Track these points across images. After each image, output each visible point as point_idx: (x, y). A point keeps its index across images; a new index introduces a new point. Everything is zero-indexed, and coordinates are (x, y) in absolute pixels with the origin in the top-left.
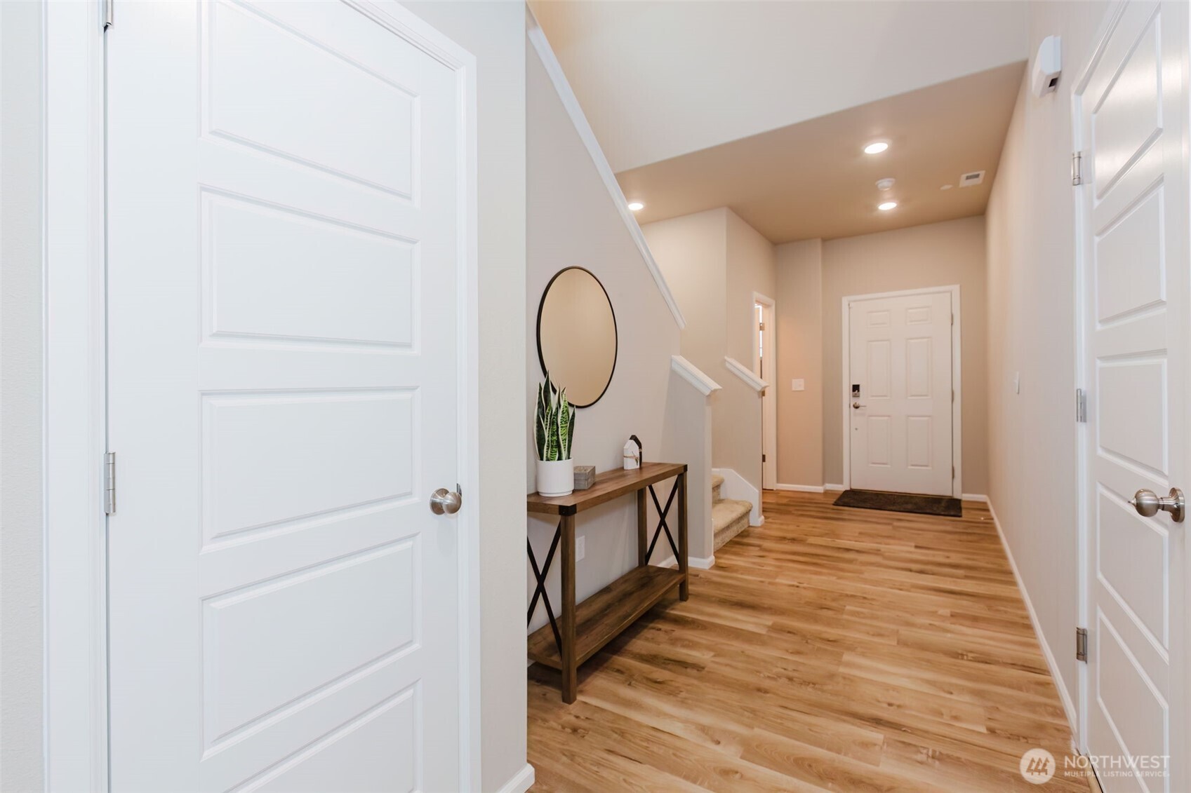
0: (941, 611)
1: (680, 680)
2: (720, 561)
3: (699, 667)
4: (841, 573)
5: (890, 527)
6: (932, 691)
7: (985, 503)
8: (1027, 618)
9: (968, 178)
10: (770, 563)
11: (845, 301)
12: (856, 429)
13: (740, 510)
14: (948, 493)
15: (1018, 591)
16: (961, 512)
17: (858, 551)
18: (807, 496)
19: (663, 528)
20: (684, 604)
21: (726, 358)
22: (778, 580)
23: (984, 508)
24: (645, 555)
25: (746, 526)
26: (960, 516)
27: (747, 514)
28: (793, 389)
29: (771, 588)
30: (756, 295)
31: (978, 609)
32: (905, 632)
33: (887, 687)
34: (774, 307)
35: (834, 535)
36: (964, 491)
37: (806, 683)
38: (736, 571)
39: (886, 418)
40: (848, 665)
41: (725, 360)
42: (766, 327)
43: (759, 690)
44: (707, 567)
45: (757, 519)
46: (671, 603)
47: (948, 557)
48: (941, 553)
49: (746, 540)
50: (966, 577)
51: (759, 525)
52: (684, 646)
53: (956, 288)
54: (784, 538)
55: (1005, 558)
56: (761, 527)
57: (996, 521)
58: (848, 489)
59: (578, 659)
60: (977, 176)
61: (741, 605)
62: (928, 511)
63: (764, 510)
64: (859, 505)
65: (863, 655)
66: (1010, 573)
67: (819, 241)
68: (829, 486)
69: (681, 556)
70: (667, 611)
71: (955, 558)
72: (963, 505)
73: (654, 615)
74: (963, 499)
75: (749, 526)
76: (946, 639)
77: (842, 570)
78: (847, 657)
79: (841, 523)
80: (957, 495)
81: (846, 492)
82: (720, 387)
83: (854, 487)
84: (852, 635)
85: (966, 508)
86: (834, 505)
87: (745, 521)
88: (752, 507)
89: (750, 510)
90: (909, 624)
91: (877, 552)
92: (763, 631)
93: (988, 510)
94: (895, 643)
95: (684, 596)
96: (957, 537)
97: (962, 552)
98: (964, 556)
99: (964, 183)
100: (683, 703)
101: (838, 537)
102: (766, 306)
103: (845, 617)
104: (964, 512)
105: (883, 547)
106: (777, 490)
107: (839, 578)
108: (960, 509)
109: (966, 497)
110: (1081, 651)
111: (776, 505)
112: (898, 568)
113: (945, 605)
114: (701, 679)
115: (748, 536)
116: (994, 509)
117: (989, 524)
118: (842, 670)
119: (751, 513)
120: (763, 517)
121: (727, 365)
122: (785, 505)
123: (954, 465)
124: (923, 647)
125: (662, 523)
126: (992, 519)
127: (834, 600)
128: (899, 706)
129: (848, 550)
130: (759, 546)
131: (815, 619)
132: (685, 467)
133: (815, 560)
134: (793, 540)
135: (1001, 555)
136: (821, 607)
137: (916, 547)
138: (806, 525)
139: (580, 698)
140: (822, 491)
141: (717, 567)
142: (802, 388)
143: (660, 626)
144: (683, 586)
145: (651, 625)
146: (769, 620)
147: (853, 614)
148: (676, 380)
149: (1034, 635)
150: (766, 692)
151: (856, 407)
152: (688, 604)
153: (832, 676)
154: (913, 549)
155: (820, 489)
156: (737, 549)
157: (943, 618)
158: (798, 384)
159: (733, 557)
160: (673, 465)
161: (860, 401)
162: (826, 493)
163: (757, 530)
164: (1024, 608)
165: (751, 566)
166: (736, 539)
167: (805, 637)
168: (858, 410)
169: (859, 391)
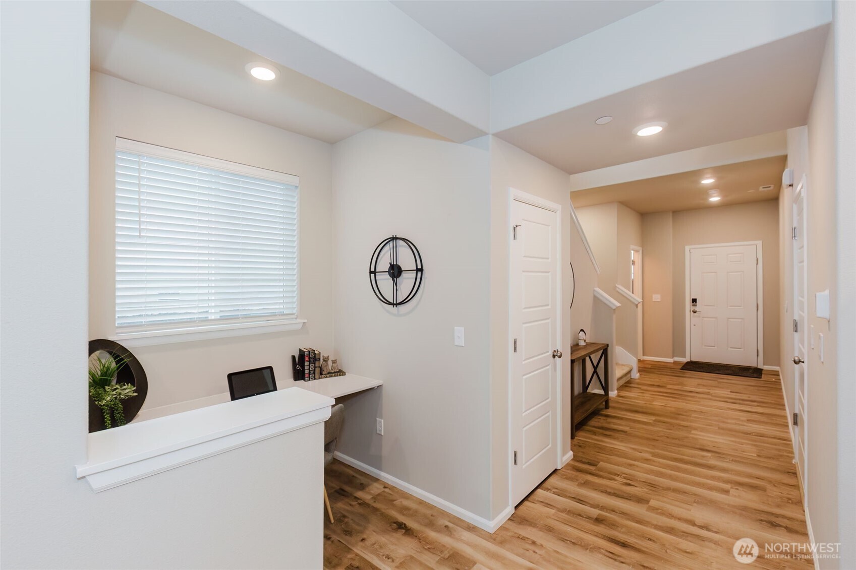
0: (742, 419)
1: (617, 435)
2: (620, 394)
3: (625, 432)
4: (688, 402)
5: (716, 382)
6: (734, 444)
7: (778, 371)
8: (787, 423)
9: (763, 188)
10: (647, 396)
11: (687, 248)
12: (695, 325)
13: (626, 370)
14: (754, 365)
15: (786, 413)
16: (761, 375)
17: (697, 393)
18: (663, 364)
19: (595, 374)
20: (607, 410)
21: (617, 285)
22: (654, 403)
23: (776, 374)
24: (585, 387)
25: (629, 379)
26: (761, 378)
27: (630, 372)
28: (654, 300)
29: (651, 406)
30: (632, 247)
31: (762, 419)
32: (722, 425)
33: (713, 442)
34: (641, 251)
35: (682, 384)
36: (764, 364)
37: (673, 439)
38: (630, 398)
39: (714, 319)
40: (693, 434)
41: (616, 287)
42: (636, 263)
43: (654, 440)
44: (614, 396)
45: (636, 375)
46: (602, 409)
47: (749, 397)
48: (745, 395)
49: (631, 385)
50: (758, 406)
51: (637, 378)
52: (614, 425)
53: (760, 243)
54: (653, 385)
55: (783, 399)
56: (638, 379)
57: (782, 381)
58: (689, 361)
59: (576, 421)
60: (770, 187)
61: (636, 412)
62: (740, 375)
63: (639, 371)
64: (697, 370)
65: (701, 431)
66: (784, 405)
67: (671, 214)
68: (677, 359)
69: (606, 388)
70: (601, 412)
71: (753, 398)
72: (763, 372)
73: (595, 413)
74: (764, 369)
75: (631, 379)
76: (744, 428)
77: (688, 400)
78: (693, 432)
79: (685, 379)
80: (760, 366)
81: (688, 363)
82: (620, 305)
83: (693, 360)
84: (694, 425)
85: (765, 374)
86: (680, 369)
87: (629, 375)
88: (633, 368)
89: (631, 370)
90: (724, 422)
91: (708, 393)
92: (651, 422)
93: (779, 375)
94: (717, 428)
95: (607, 407)
96: (756, 388)
97: (759, 395)
98: (758, 397)
99: (761, 189)
100: (622, 441)
101: (685, 385)
102: (636, 251)
103: (691, 418)
104: (763, 375)
105: (712, 391)
106: (643, 360)
107: (687, 403)
108: (761, 374)
109: (766, 368)
110: (795, 421)
111: (646, 368)
112: (720, 401)
113: (744, 416)
114: (626, 435)
115: (631, 383)
116: (782, 374)
117: (778, 382)
118: (691, 435)
119: (632, 372)
120: (639, 374)
121: (617, 289)
122: (651, 368)
123: (758, 348)
124: (730, 430)
125: (595, 372)
126: (780, 380)
127: (686, 412)
128: (718, 447)
129: (691, 392)
130: (640, 388)
131: (676, 419)
132: (608, 345)
133: (673, 395)
134: (659, 386)
135: (781, 397)
136: (677, 414)
137: (731, 392)
138: (665, 379)
139: (576, 438)
140: (672, 362)
141: (619, 396)
142: (659, 300)
143: (600, 418)
144: (607, 402)
145: (595, 417)
146: (653, 418)
147: (696, 417)
148: (597, 300)
149: (788, 429)
150: (657, 440)
151: (695, 312)
152: (610, 410)
153: (687, 437)
154: (729, 393)
155: (671, 360)
156: (627, 389)
157: (742, 421)
158: (657, 298)
159: (625, 392)
160: (602, 344)
161: (697, 309)
162: (675, 363)
163: (637, 381)
164: (787, 419)
165: (636, 396)
166: (626, 384)
167: (671, 424)
168: (695, 314)
169: (696, 302)
